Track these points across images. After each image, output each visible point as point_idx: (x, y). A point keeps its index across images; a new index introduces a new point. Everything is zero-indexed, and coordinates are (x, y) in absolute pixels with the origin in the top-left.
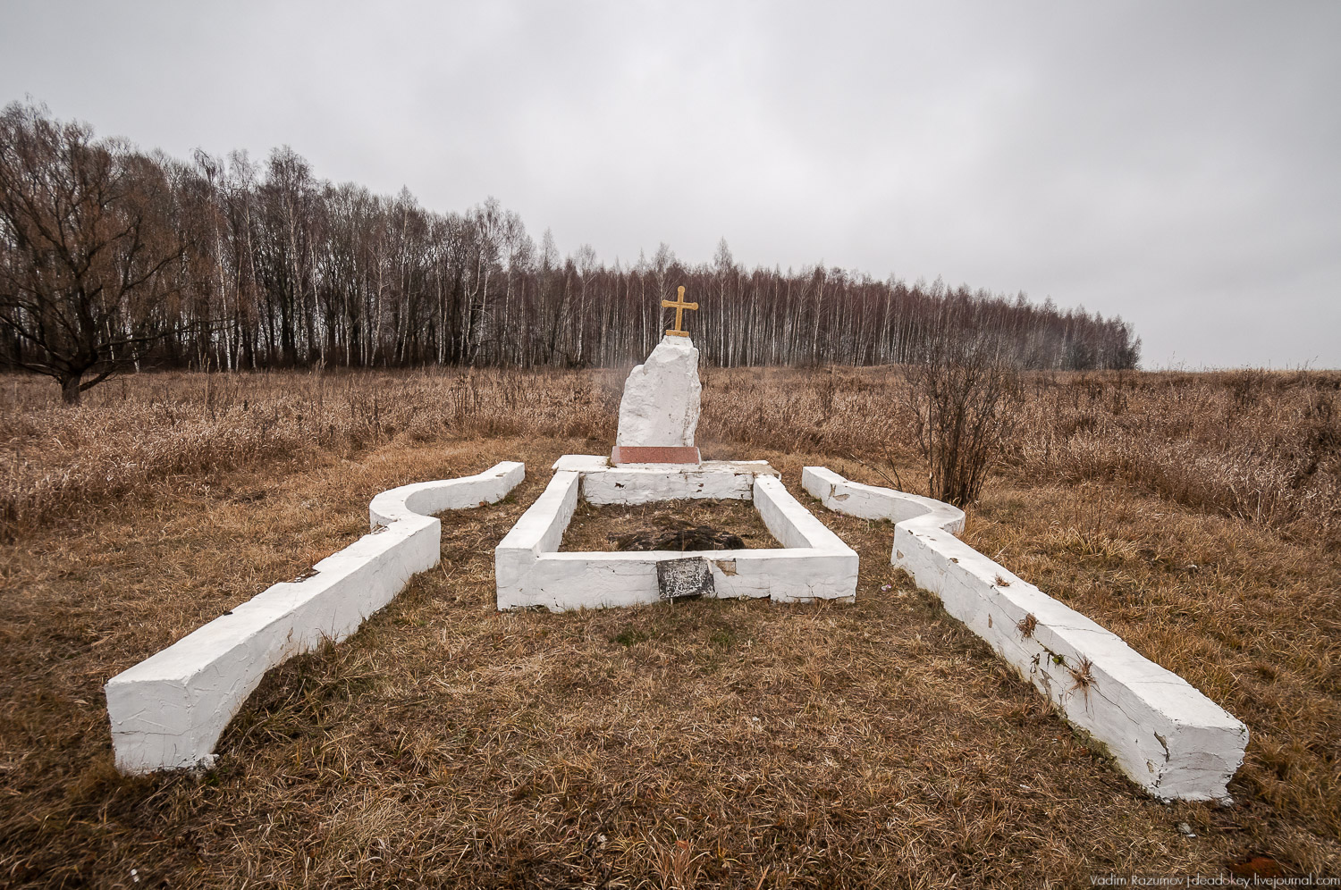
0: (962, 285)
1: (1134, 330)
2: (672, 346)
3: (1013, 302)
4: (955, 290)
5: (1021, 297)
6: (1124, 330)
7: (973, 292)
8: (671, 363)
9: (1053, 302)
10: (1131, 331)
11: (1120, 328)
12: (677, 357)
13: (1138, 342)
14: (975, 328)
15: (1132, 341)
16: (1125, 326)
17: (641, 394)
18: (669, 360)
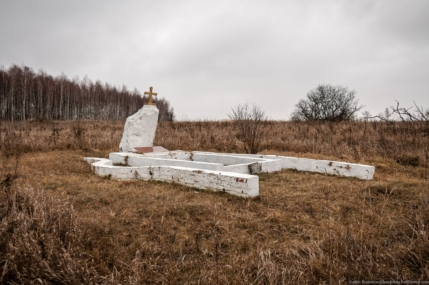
0: (98, 80)
1: (170, 104)
2: (151, 109)
3: (120, 89)
4: (94, 83)
5: (124, 87)
6: (166, 104)
7: (103, 84)
8: (152, 115)
9: (138, 90)
10: (169, 104)
11: (165, 103)
12: (154, 113)
13: (172, 109)
14: (106, 102)
15: (170, 109)
16: (167, 102)
17: (139, 127)
18: (151, 114)
